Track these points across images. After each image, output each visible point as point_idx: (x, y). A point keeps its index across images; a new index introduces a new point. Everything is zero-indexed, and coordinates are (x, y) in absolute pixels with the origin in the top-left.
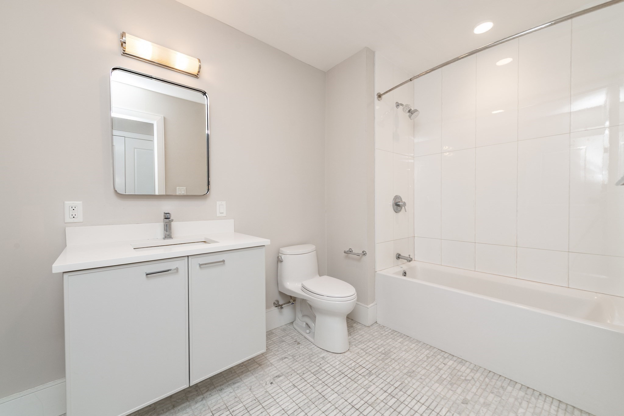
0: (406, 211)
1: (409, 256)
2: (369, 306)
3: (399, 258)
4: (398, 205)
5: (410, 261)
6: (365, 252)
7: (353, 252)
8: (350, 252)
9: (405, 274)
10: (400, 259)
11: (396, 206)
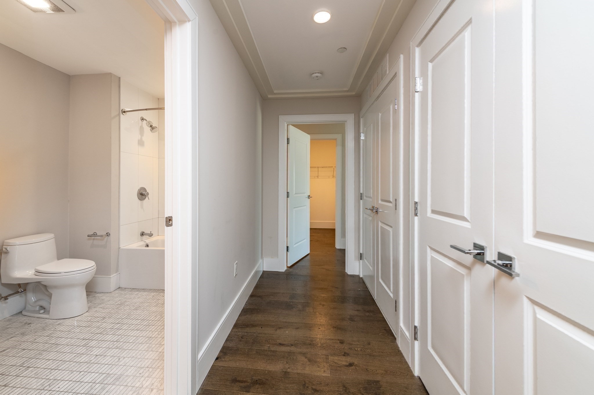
0: (149, 199)
1: (151, 232)
2: (111, 276)
3: (142, 235)
4: (142, 195)
5: (151, 236)
6: (109, 233)
7: (97, 235)
8: (95, 235)
9: (147, 246)
10: (144, 236)
11: (141, 196)
